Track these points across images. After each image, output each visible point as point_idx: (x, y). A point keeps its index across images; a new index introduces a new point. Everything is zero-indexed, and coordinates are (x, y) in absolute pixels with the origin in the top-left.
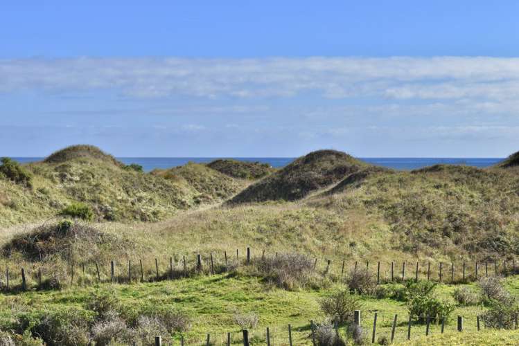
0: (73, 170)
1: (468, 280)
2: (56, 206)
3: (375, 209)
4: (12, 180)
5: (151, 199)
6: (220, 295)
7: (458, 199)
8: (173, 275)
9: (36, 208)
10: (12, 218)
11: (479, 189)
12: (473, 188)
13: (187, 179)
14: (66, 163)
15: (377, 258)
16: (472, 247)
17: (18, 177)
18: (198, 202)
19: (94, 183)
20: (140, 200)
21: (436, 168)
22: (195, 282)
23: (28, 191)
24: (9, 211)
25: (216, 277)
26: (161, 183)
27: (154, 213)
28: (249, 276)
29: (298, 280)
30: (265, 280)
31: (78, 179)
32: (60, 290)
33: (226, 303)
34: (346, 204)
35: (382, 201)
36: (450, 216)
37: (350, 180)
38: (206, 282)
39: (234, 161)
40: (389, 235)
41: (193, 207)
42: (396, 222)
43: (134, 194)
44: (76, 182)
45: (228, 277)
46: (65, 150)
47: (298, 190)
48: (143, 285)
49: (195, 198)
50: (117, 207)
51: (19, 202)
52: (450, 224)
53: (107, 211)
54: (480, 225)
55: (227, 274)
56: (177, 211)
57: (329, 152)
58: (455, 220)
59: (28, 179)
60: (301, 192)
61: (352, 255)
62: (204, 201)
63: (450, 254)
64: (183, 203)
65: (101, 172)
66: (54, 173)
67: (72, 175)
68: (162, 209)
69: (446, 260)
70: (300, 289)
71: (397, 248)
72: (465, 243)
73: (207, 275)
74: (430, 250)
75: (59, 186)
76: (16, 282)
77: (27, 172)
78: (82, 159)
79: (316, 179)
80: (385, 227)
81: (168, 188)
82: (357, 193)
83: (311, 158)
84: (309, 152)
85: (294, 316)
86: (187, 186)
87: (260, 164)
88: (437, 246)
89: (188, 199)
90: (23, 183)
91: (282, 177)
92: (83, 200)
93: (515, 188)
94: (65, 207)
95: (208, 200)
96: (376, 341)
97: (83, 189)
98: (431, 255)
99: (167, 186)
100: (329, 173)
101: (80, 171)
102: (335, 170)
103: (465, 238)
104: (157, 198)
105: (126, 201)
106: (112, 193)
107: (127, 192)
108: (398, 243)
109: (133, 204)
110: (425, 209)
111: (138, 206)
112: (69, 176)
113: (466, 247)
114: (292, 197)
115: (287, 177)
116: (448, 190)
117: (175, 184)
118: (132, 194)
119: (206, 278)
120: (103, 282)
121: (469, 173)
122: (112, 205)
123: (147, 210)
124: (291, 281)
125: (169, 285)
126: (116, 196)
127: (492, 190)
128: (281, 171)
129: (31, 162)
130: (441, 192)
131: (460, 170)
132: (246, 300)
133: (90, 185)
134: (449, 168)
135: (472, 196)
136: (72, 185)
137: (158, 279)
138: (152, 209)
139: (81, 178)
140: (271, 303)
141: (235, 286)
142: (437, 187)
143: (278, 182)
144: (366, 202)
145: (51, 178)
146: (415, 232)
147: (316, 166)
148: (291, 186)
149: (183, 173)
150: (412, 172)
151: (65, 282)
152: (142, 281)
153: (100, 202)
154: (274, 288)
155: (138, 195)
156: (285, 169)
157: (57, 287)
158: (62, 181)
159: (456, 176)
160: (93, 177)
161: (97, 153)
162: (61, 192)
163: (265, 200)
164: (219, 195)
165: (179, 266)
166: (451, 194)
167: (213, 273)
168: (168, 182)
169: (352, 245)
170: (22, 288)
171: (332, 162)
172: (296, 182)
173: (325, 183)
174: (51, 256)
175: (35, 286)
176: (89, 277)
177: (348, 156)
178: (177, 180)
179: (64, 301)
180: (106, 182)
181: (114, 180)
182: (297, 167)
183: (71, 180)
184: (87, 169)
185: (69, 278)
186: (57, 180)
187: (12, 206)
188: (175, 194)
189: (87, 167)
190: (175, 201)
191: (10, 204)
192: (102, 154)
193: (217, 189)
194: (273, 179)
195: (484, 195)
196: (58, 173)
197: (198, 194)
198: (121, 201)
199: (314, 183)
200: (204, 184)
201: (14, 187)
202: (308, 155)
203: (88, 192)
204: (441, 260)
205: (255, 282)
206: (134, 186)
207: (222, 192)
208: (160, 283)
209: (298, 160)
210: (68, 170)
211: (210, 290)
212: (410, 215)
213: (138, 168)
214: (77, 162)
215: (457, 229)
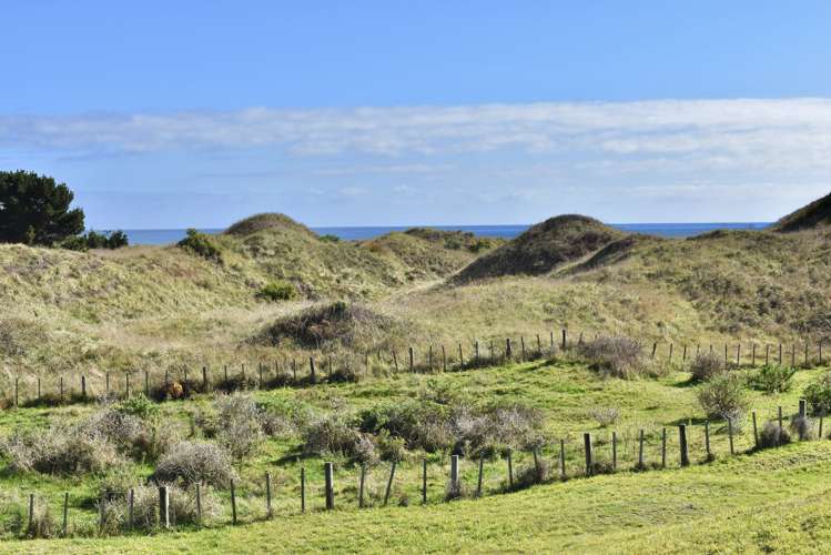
0: (266, 242)
1: (812, 365)
2: (253, 286)
3: (663, 283)
4: (201, 255)
5: (358, 276)
6: (547, 386)
7: (756, 269)
8: (478, 363)
9: (231, 288)
10: (208, 300)
11: (778, 258)
12: (770, 256)
13: (395, 251)
14: (256, 235)
15: (693, 340)
16: (802, 325)
17: (207, 251)
18: (411, 279)
19: (292, 258)
20: (345, 276)
21: (717, 234)
22: (507, 372)
23: (220, 268)
24: (202, 291)
25: (531, 365)
26: (367, 257)
27: (363, 292)
28: (572, 364)
29: (635, 367)
30: (595, 368)
31: (273, 253)
32: (356, 382)
33: (559, 395)
34: (625, 278)
35: (668, 273)
36: (761, 290)
37: (609, 250)
38: (520, 372)
39: (433, 230)
40: (694, 313)
41: (406, 284)
42: (695, 298)
43: (338, 270)
44: (271, 256)
45: (547, 364)
46: (251, 219)
47: (542, 263)
48: (447, 375)
49: (407, 274)
50: (321, 285)
51: (212, 281)
52: (766, 300)
53: (309, 290)
54: (801, 299)
55: (544, 361)
56: (389, 289)
57: (574, 218)
58: (769, 295)
59: (219, 254)
60: (545, 265)
61: (662, 337)
62: (418, 277)
63: (777, 334)
64: (394, 280)
65: (297, 244)
66: (245, 247)
67: (265, 248)
68: (372, 287)
69: (774, 341)
70: (638, 377)
71: (712, 329)
72: (791, 321)
73: (518, 362)
74: (752, 330)
75: (251, 262)
76: (302, 374)
77: (216, 245)
78: (275, 229)
79: (563, 250)
80: (685, 304)
81: (376, 263)
82: (632, 264)
83: (552, 225)
84: (548, 218)
85: (650, 409)
86: (396, 260)
87: (464, 232)
88: (758, 325)
89: (399, 275)
90: (213, 258)
91: (519, 248)
92: (281, 277)
93: (820, 256)
94: (263, 287)
95: (422, 276)
96: (823, 435)
97: (280, 265)
98: (755, 335)
99: (374, 260)
100: (576, 242)
101: (275, 244)
102: (583, 239)
103: (787, 316)
104: (364, 275)
105: (330, 279)
106: (314, 269)
107: (330, 268)
108: (710, 323)
109: (338, 282)
110: (728, 283)
111: (344, 283)
112: (262, 250)
113: (793, 326)
114: (534, 271)
115: (525, 247)
116: (742, 259)
117: (382, 257)
118: (334, 269)
119: (518, 367)
120: (402, 372)
121: (759, 239)
122: (314, 283)
123: (355, 289)
124: (627, 369)
125: (478, 374)
126: (318, 273)
127: (793, 258)
128: (516, 241)
129: (218, 234)
130: (734, 262)
131: (747, 236)
132: (583, 391)
133: (287, 259)
134: (734, 233)
135: (771, 267)
136: (267, 260)
137: (465, 368)
138: (361, 287)
139: (277, 252)
140: (615, 394)
141: (559, 375)
142: (729, 256)
143: (515, 254)
144: (649, 276)
145: (241, 252)
146: (726, 310)
147: (559, 234)
148: (531, 258)
149: (390, 245)
150: (688, 239)
151: (360, 373)
152: (445, 371)
153: (300, 280)
154: (608, 376)
155: (343, 271)
156: (521, 237)
157: (352, 379)
158: (255, 256)
159: (744, 242)
160: (290, 250)
161: (289, 222)
162: (255, 268)
163: (503, 275)
164: (433, 270)
165: (484, 353)
166: (746, 264)
167: (524, 361)
168: (374, 255)
169: (659, 325)
170: (310, 381)
171: (578, 228)
172: (538, 253)
173: (575, 254)
174: (330, 342)
175: (325, 378)
176: (385, 366)
177: (597, 222)
178: (385, 253)
179: (366, 394)
180: (305, 256)
181: (314, 253)
182: (535, 236)
183: (265, 254)
184: (282, 241)
185: (363, 368)
186: (249, 254)
187: (206, 286)
188: (384, 269)
189: (281, 238)
190: (385, 277)
191: (203, 283)
192: (294, 223)
193: (430, 263)
194: (508, 251)
195: (785, 265)
196: (249, 247)
197: (409, 269)
198: (325, 278)
199: (561, 253)
200: (414, 257)
201: (204, 264)
202: (547, 221)
203: (285, 268)
204: (768, 342)
205: (583, 371)
206: (337, 260)
207: (437, 266)
208: (467, 373)
209: (536, 226)
210: (260, 242)
211: (532, 380)
212: (712, 289)
213: (336, 240)
214: (269, 233)
215: (774, 305)
